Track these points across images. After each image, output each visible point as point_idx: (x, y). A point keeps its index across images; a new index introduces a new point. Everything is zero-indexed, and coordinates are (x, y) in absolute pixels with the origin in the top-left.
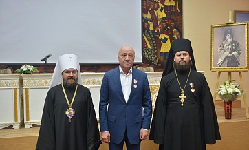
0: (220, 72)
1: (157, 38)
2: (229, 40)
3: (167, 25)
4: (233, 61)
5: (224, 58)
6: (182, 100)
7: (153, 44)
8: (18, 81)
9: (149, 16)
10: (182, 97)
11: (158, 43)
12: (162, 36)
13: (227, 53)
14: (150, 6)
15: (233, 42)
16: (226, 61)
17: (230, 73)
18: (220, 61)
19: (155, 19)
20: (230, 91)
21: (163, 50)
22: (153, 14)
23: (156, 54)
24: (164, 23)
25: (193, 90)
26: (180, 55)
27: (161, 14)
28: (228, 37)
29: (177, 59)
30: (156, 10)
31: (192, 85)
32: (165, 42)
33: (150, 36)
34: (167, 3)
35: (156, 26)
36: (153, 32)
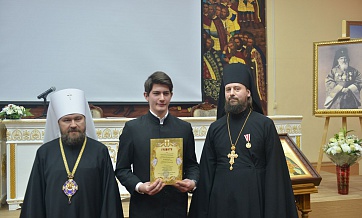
0: (328, 118)
2: (343, 66)
4: (348, 100)
5: (334, 95)
6: (232, 161)
9: (213, 28)
10: (233, 156)
12: (234, 60)
13: (339, 87)
14: (215, 13)
15: (349, 69)
16: (338, 100)
17: (344, 119)
18: (329, 99)
19: (222, 33)
20: (346, 148)
22: (219, 26)
25: (248, 146)
27: (233, 26)
28: (341, 61)
30: (225, 18)
31: (247, 137)
33: (215, 60)
34: (242, 8)
35: (223, 44)
36: (220, 53)
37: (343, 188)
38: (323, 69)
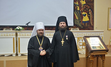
1: (81, 14)
3: (86, 8)
7: (79, 17)
8: (15, 34)
11: (81, 17)
12: (84, 13)
21: (84, 20)
23: (80, 22)
24: (85, 7)
25: (67, 39)
32: (85, 16)
33: (78, 13)
36: (79, 11)
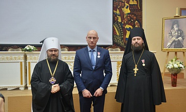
0: (168, 52)
1: (123, 28)
2: (176, 29)
3: (131, 18)
4: (178, 44)
5: (171, 42)
6: (136, 72)
7: (121, 32)
9: (118, 12)
10: (136, 70)
12: (127, 26)
13: (174, 38)
14: (119, 5)
15: (179, 30)
16: (173, 44)
17: (176, 53)
18: (169, 44)
19: (122, 14)
20: (176, 66)
22: (121, 11)
23: (122, 39)
26: (135, 39)
27: (127, 11)
28: (175, 26)
29: (133, 42)
30: (123, 8)
31: (143, 61)
32: (129, 31)
33: (119, 26)
34: (131, 3)
35: (123, 19)
36: (121, 23)
37: (174, 84)
38: (167, 30)
